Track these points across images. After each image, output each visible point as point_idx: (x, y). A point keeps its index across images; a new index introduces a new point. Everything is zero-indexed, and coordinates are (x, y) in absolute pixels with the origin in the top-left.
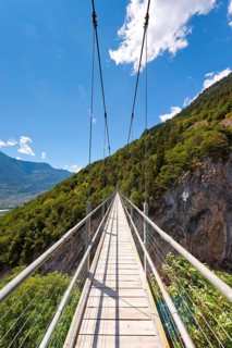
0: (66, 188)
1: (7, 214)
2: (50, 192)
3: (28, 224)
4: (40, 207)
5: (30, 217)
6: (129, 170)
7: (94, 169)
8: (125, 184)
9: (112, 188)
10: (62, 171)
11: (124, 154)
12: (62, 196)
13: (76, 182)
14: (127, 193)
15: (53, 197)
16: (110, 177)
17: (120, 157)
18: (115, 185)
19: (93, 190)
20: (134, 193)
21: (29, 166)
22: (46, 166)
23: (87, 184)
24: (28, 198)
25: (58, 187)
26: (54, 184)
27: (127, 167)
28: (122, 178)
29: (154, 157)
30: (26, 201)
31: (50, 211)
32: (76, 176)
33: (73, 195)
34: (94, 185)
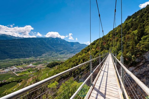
0: (85, 51)
1: (68, 60)
2: (80, 53)
3: (73, 64)
4: (76, 58)
5: (74, 62)
6: (117, 41)
7: (97, 42)
8: (114, 49)
9: (106, 51)
10: (83, 44)
11: (114, 33)
12: (84, 54)
13: (89, 49)
14: (116, 53)
15: (81, 55)
16: (105, 46)
17: (111, 35)
18: (108, 49)
19: (97, 52)
20: (120, 53)
21: (72, 44)
22: (78, 43)
23: (94, 50)
24: (73, 55)
25: (82, 51)
26: (81, 50)
27: (116, 40)
28: (112, 46)
29: (136, 32)
30: (72, 56)
31: (80, 60)
32: (89, 46)
33: (88, 54)
34: (97, 50)
